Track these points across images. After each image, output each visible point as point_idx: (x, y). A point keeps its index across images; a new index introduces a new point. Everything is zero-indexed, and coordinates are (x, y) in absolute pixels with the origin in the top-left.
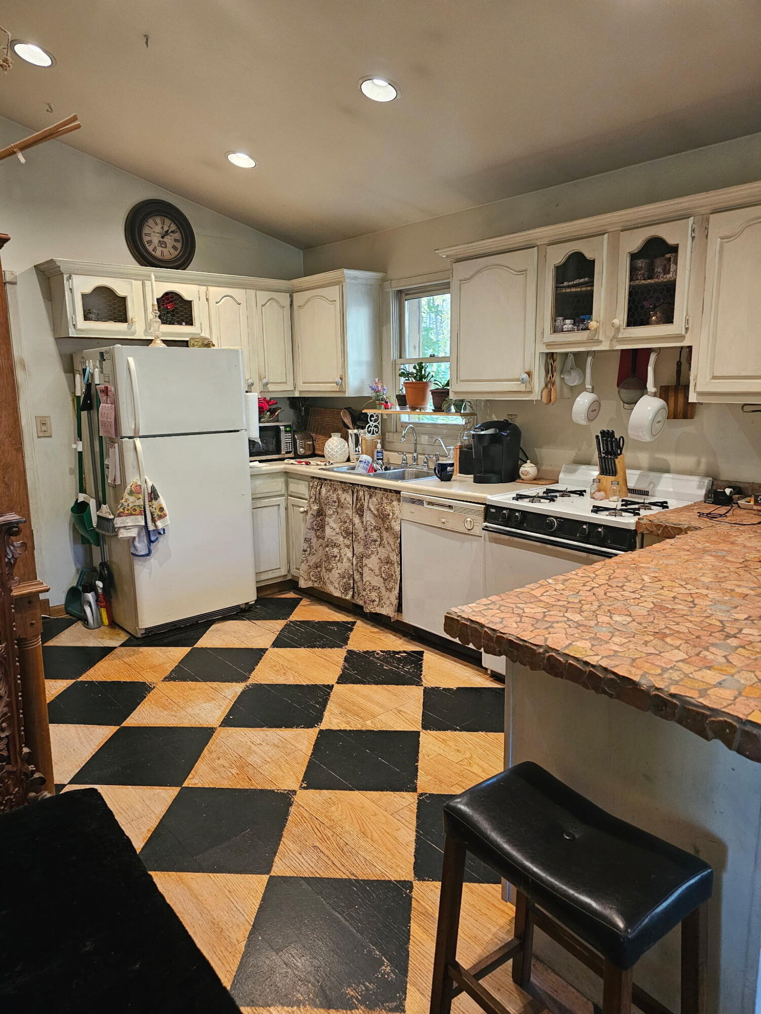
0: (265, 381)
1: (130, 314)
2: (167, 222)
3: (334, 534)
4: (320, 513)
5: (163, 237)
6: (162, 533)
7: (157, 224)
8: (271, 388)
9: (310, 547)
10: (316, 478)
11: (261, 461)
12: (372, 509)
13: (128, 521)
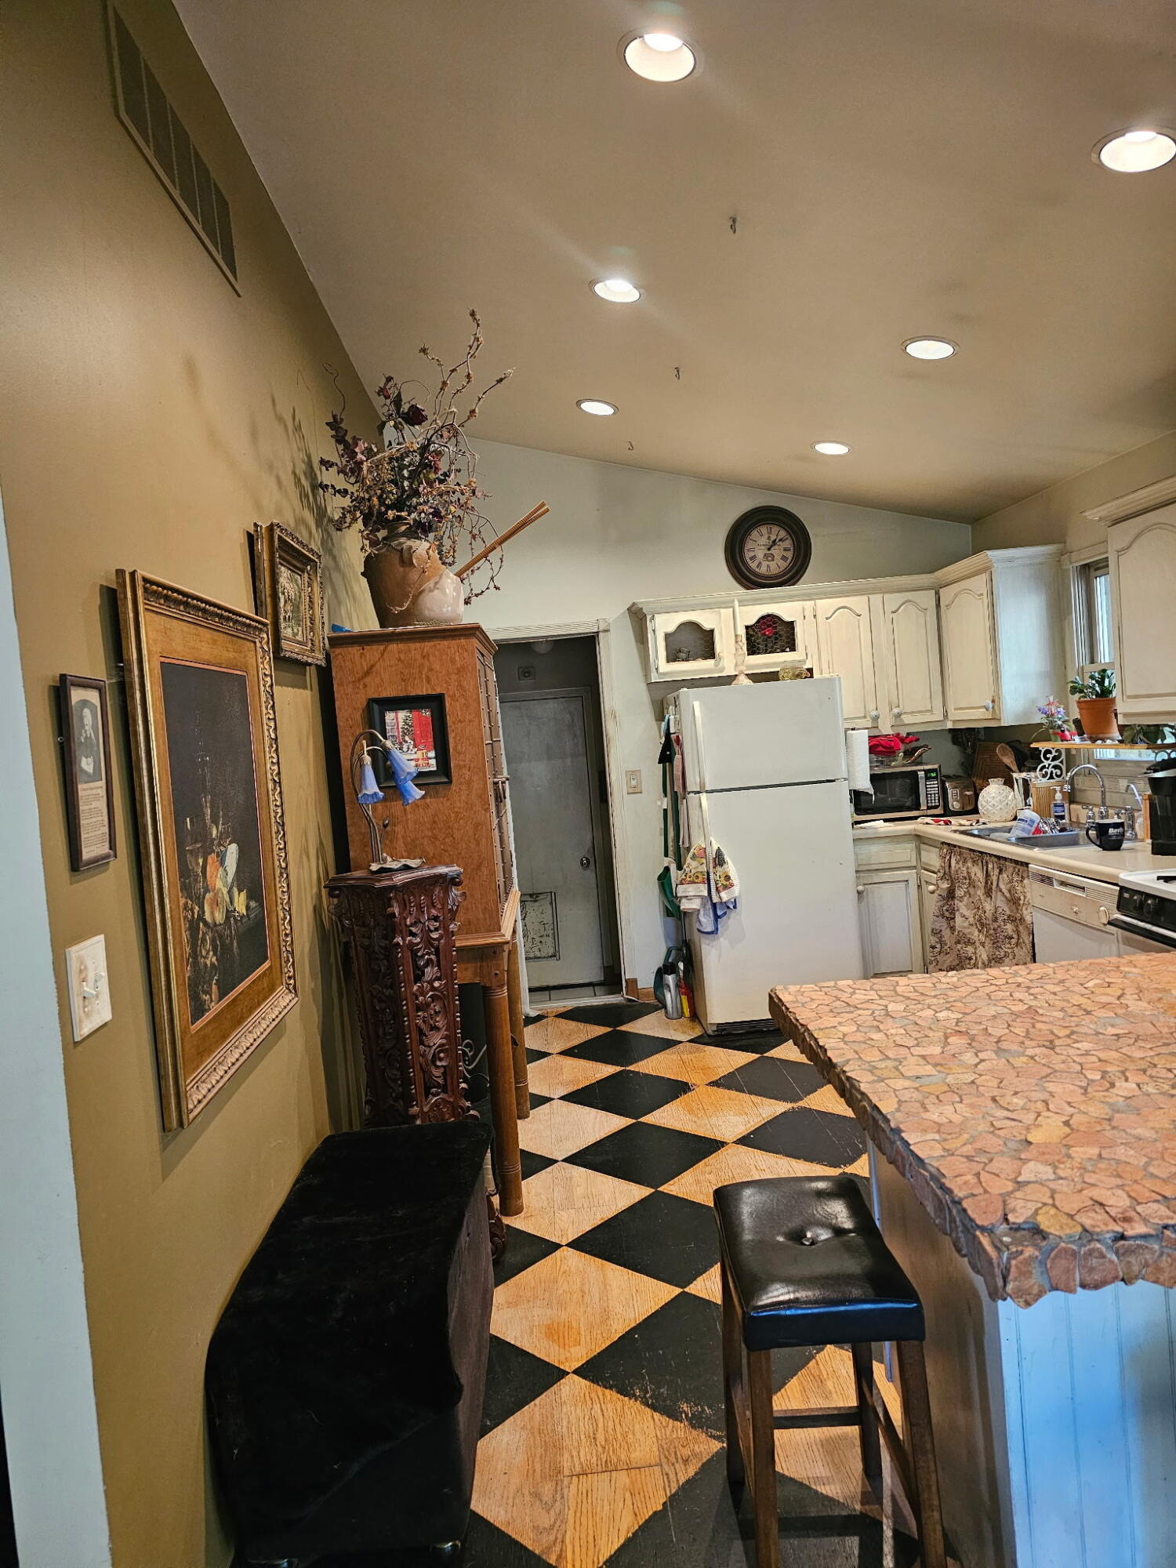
0: (896, 711)
1: (718, 647)
2: (775, 529)
3: (966, 924)
4: (951, 894)
5: (769, 549)
6: (731, 907)
7: (762, 535)
8: (907, 719)
9: (941, 942)
10: (946, 843)
11: (886, 820)
12: (1004, 890)
13: (690, 889)
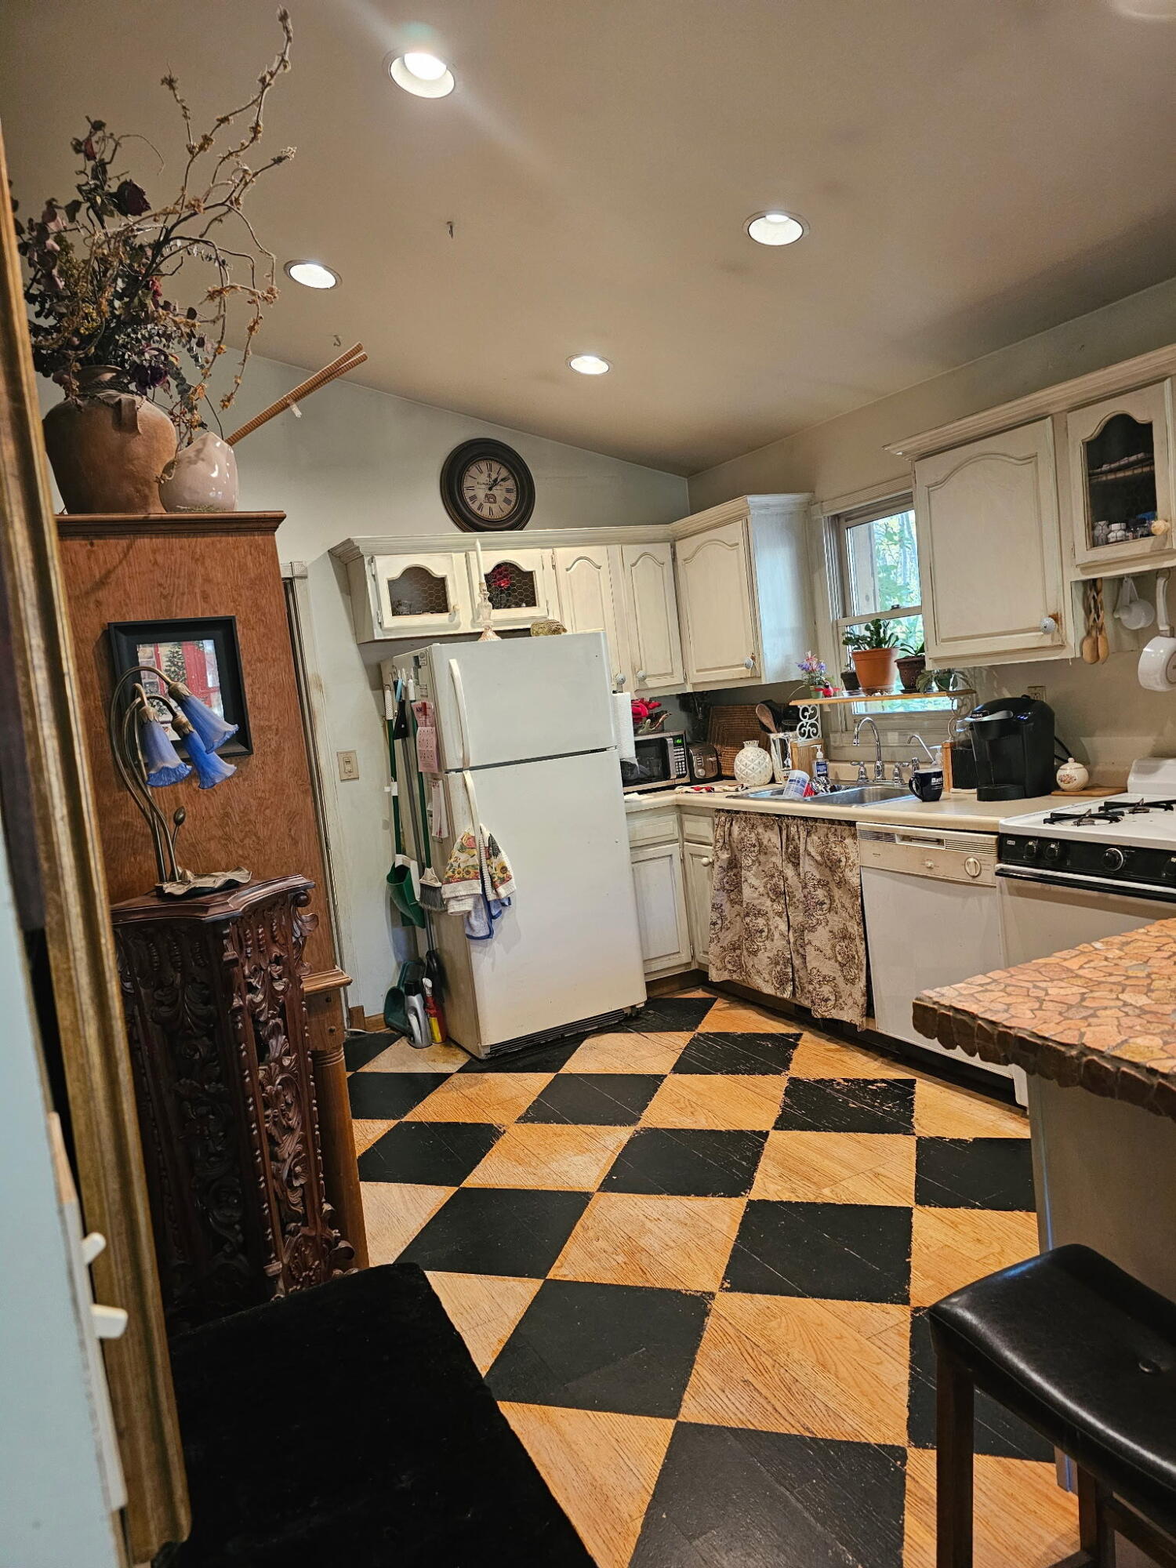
0: (641, 674)
1: (452, 599)
2: (496, 466)
3: (756, 895)
4: (733, 864)
5: (490, 489)
6: (507, 904)
7: (482, 472)
8: (651, 683)
9: (722, 918)
10: (723, 810)
11: (641, 792)
12: (813, 854)
13: (460, 888)
